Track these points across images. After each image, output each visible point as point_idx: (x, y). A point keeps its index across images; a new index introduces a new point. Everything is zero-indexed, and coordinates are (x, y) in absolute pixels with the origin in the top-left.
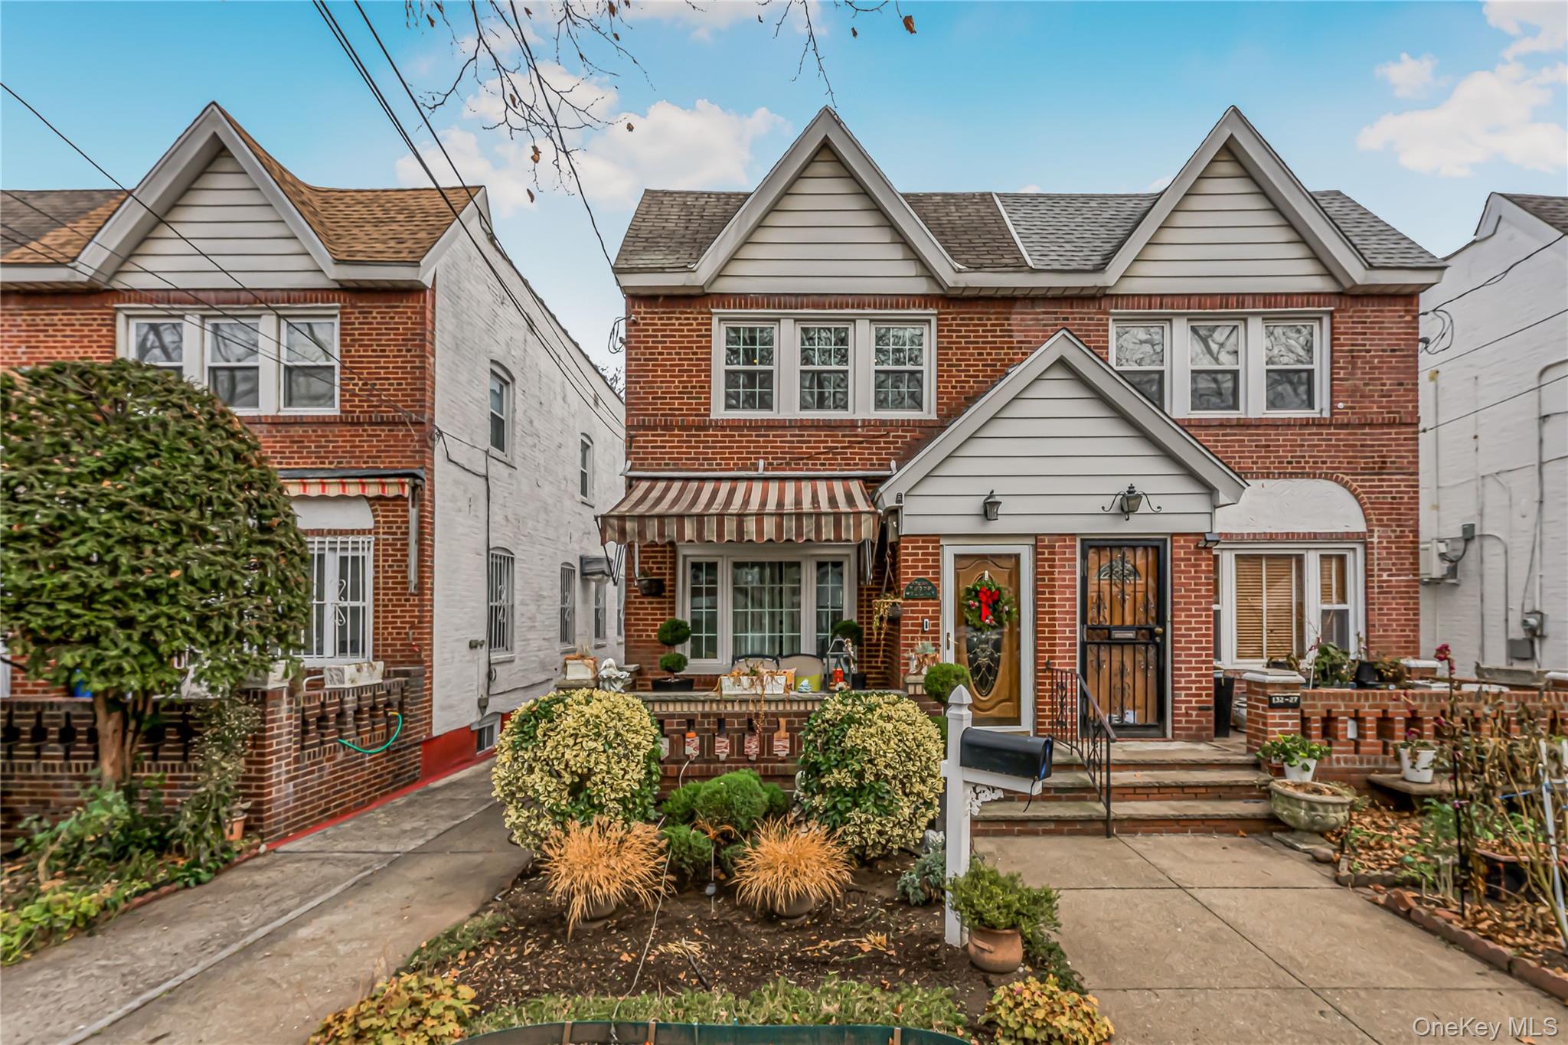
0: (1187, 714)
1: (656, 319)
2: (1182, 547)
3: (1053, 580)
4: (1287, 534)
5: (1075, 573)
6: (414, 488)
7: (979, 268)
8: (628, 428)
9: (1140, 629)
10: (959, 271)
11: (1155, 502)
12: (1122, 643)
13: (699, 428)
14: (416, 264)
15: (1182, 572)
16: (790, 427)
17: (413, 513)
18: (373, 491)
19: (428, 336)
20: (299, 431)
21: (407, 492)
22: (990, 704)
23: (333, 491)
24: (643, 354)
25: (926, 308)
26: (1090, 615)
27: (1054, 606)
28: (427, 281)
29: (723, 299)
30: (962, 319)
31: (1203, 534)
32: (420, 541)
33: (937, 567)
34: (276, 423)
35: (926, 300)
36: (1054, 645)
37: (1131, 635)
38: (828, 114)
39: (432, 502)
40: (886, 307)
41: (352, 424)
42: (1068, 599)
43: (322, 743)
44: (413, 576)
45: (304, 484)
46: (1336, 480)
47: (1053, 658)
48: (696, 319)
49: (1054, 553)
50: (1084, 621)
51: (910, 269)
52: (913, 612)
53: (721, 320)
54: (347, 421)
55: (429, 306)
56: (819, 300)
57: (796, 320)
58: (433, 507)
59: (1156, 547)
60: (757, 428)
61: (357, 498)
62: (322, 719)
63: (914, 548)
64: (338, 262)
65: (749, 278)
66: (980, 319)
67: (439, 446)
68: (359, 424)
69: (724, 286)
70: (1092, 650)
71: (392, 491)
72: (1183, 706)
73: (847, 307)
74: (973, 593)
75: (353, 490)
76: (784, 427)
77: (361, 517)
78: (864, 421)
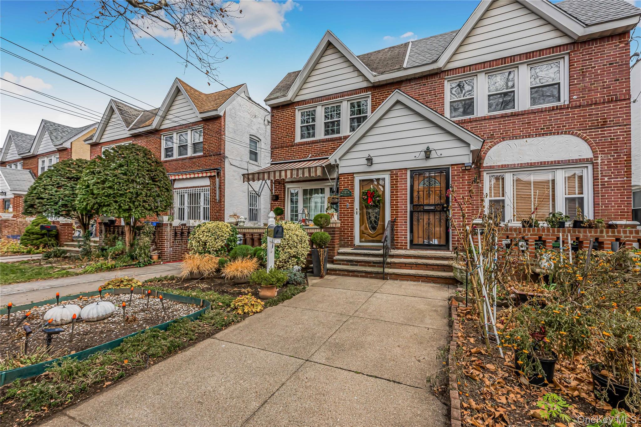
0: (458, 241)
1: (279, 114)
2: (456, 170)
3: (397, 187)
4: (541, 162)
5: (406, 184)
6: (218, 173)
7: (382, 73)
8: (272, 149)
9: (437, 205)
10: (375, 76)
11: (439, 152)
12: (428, 211)
13: (292, 146)
14: (217, 110)
15: (456, 181)
16: (319, 142)
17: (217, 180)
18: (209, 174)
19: (222, 129)
20: (194, 160)
21: (216, 174)
22: (374, 236)
23: (200, 175)
24: (276, 125)
25: (367, 92)
26: (414, 201)
27: (397, 197)
28: (222, 114)
29: (298, 103)
30: (380, 94)
31: (464, 164)
32: (220, 188)
33: (353, 185)
34: (191, 158)
35: (366, 89)
36: (398, 212)
37: (432, 208)
38: (329, 33)
39: (224, 177)
40: (352, 95)
41: (206, 157)
42: (403, 194)
43: (182, 239)
44: (217, 197)
45: (194, 174)
46: (572, 134)
47: (398, 217)
48: (290, 111)
49: (397, 177)
50: (412, 202)
51: (360, 79)
52: (343, 201)
53: (299, 110)
54: (204, 156)
55: (223, 121)
56: (328, 97)
57: (322, 106)
58: (225, 178)
59: (444, 171)
60: (309, 144)
61: (206, 177)
62: (182, 233)
63: (344, 178)
64: (201, 113)
65: (306, 94)
66: (387, 92)
67: (226, 160)
68: (207, 156)
69: (298, 99)
70: (415, 215)
71: (213, 174)
72: (456, 237)
73: (338, 97)
74: (366, 194)
75: (204, 175)
76: (317, 143)
77: (207, 182)
78: (344, 136)
